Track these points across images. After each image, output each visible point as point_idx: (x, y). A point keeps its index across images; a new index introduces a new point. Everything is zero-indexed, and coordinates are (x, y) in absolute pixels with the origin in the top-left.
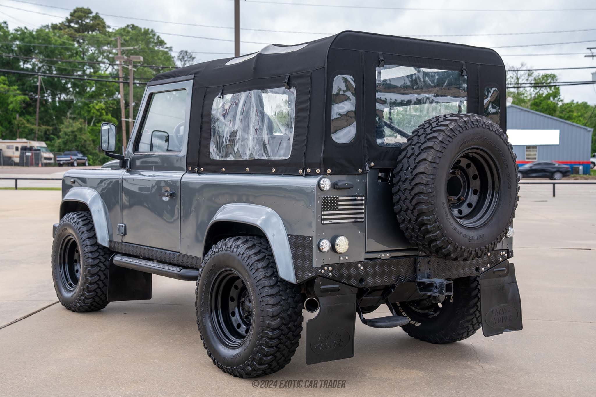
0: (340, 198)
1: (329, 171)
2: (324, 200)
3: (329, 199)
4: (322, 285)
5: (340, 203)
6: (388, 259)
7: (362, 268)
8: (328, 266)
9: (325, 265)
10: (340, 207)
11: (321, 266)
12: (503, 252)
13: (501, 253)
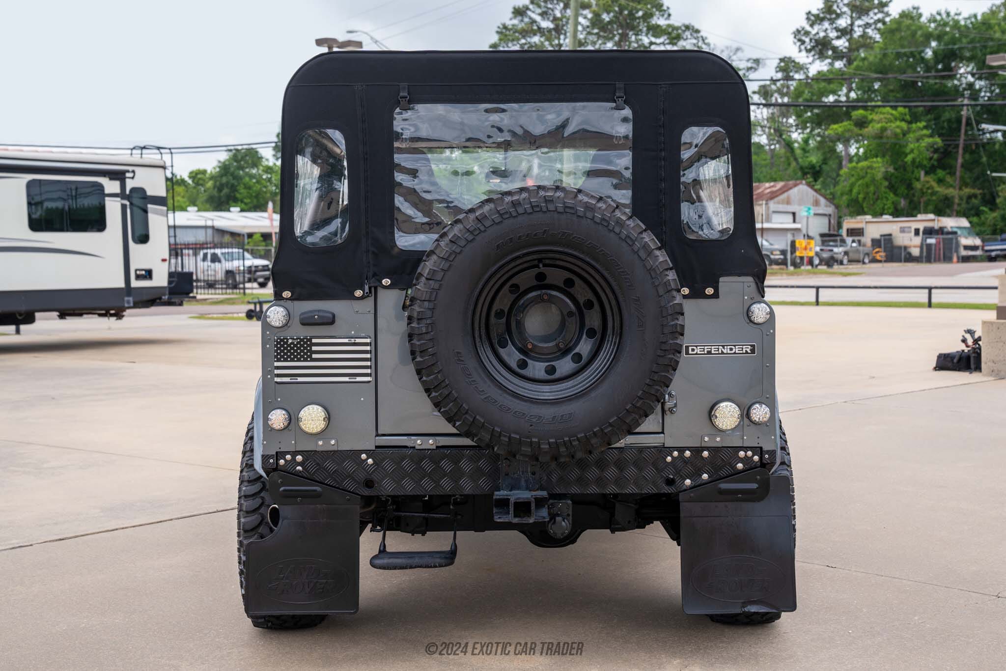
0: (314, 341)
1: (287, 294)
2: (278, 343)
3: (290, 341)
4: (282, 484)
5: (314, 348)
6: (433, 449)
7: (370, 461)
8: (294, 454)
9: (288, 453)
10: (314, 356)
11: (274, 453)
12: (746, 452)
13: (742, 454)
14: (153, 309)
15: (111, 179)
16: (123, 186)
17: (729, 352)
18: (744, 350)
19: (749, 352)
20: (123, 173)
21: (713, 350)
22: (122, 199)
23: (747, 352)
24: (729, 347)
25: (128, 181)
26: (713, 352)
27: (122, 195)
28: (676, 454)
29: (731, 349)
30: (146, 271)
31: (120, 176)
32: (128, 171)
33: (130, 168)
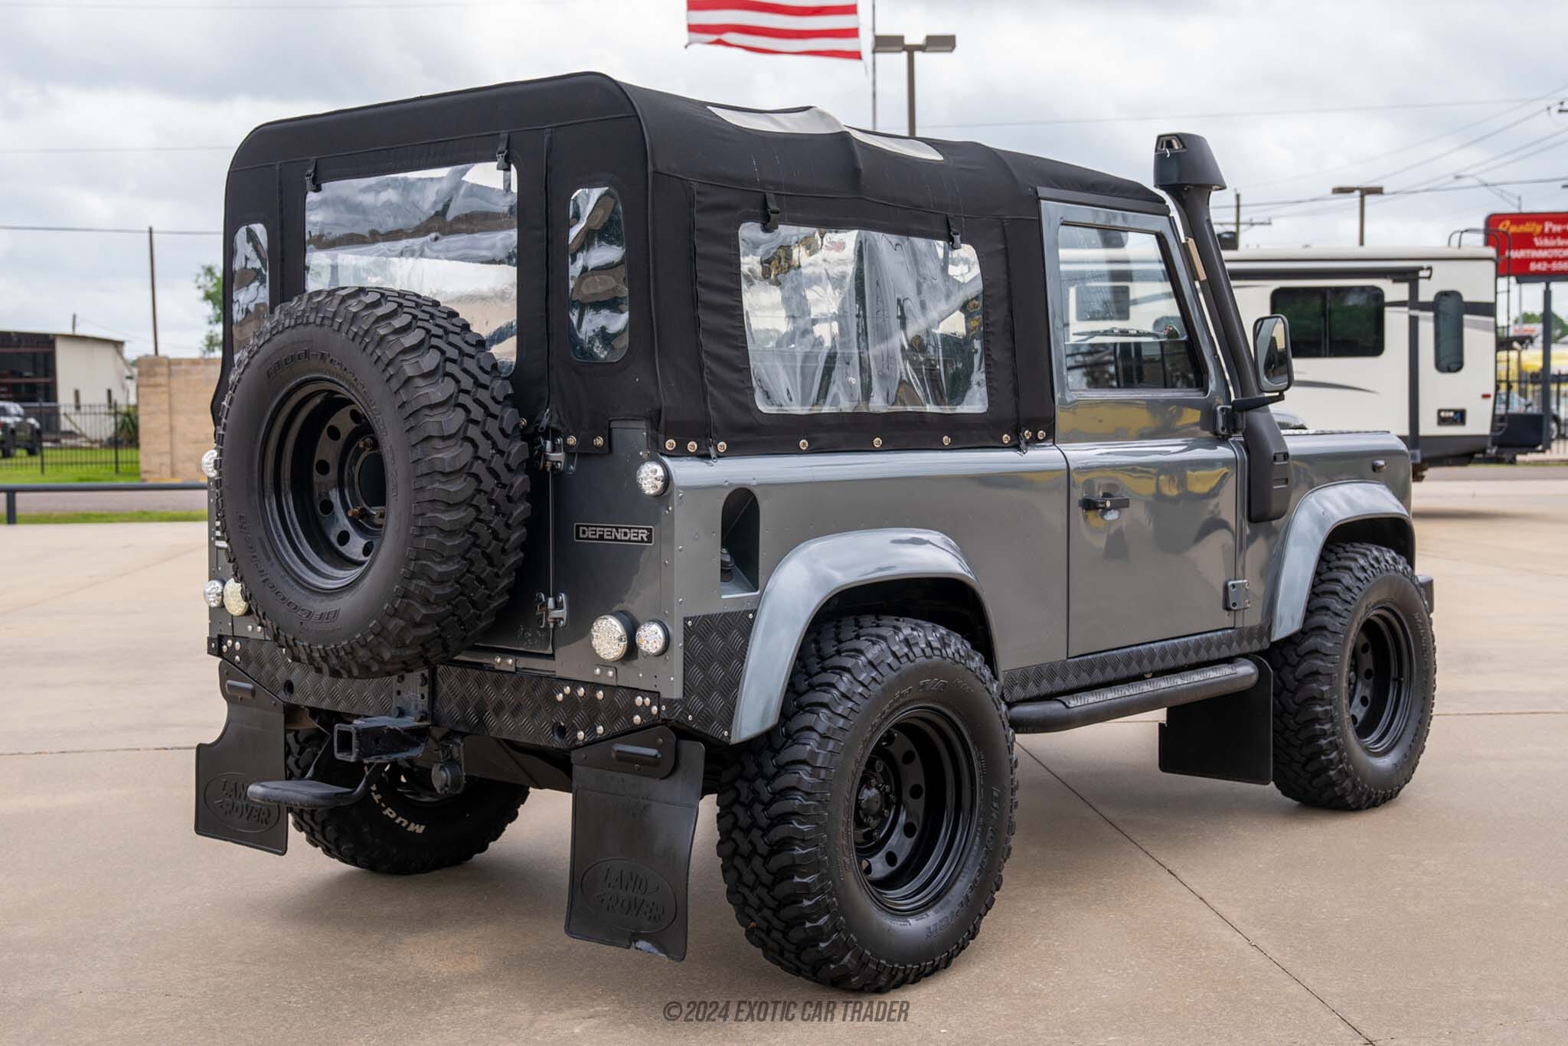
11: (216, 636)
12: (643, 698)
13: (639, 700)
14: (1472, 469)
15: (1395, 281)
16: (1414, 291)
17: (623, 538)
18: (640, 535)
19: (645, 539)
20: (1416, 271)
21: (605, 534)
22: (1411, 308)
23: (643, 541)
24: (623, 530)
25: (1421, 282)
26: (605, 537)
27: (1413, 302)
28: (567, 690)
29: (626, 534)
30: (1456, 412)
31: (1409, 276)
32: (1422, 269)
33: (1425, 264)
